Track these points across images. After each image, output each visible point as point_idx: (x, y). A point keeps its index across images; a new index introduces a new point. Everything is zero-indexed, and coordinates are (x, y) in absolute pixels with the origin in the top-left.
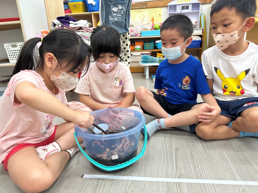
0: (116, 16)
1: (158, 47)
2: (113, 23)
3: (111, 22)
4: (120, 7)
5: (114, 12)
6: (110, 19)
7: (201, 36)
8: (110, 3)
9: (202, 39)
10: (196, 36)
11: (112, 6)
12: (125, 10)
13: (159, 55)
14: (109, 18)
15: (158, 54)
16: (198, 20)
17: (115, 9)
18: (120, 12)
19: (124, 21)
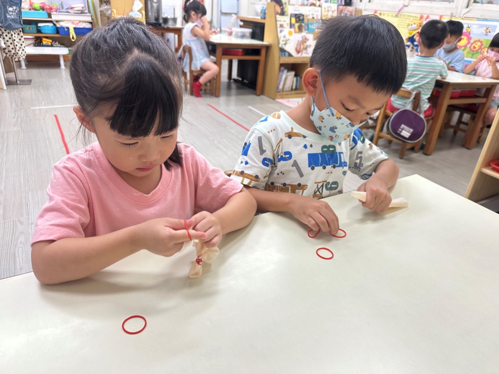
0: (12, 14)
1: (42, 31)
2: (11, 20)
3: (9, 19)
4: (15, 8)
5: (10, 11)
6: (8, 16)
7: (91, 23)
8: (5, 4)
9: (92, 26)
10: (85, 23)
11: (8, 7)
12: (18, 9)
13: (45, 41)
14: (6, 16)
15: (44, 39)
16: (85, 4)
17: (11, 9)
18: (15, 12)
19: (18, 18)
